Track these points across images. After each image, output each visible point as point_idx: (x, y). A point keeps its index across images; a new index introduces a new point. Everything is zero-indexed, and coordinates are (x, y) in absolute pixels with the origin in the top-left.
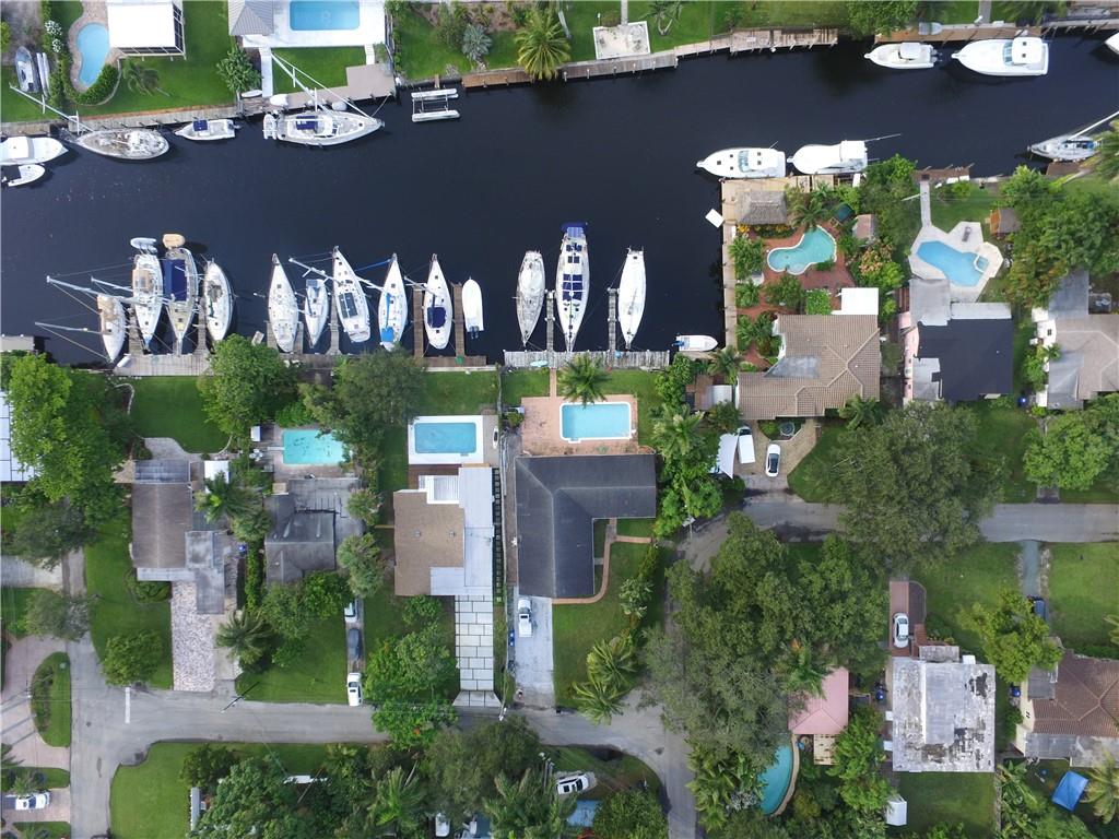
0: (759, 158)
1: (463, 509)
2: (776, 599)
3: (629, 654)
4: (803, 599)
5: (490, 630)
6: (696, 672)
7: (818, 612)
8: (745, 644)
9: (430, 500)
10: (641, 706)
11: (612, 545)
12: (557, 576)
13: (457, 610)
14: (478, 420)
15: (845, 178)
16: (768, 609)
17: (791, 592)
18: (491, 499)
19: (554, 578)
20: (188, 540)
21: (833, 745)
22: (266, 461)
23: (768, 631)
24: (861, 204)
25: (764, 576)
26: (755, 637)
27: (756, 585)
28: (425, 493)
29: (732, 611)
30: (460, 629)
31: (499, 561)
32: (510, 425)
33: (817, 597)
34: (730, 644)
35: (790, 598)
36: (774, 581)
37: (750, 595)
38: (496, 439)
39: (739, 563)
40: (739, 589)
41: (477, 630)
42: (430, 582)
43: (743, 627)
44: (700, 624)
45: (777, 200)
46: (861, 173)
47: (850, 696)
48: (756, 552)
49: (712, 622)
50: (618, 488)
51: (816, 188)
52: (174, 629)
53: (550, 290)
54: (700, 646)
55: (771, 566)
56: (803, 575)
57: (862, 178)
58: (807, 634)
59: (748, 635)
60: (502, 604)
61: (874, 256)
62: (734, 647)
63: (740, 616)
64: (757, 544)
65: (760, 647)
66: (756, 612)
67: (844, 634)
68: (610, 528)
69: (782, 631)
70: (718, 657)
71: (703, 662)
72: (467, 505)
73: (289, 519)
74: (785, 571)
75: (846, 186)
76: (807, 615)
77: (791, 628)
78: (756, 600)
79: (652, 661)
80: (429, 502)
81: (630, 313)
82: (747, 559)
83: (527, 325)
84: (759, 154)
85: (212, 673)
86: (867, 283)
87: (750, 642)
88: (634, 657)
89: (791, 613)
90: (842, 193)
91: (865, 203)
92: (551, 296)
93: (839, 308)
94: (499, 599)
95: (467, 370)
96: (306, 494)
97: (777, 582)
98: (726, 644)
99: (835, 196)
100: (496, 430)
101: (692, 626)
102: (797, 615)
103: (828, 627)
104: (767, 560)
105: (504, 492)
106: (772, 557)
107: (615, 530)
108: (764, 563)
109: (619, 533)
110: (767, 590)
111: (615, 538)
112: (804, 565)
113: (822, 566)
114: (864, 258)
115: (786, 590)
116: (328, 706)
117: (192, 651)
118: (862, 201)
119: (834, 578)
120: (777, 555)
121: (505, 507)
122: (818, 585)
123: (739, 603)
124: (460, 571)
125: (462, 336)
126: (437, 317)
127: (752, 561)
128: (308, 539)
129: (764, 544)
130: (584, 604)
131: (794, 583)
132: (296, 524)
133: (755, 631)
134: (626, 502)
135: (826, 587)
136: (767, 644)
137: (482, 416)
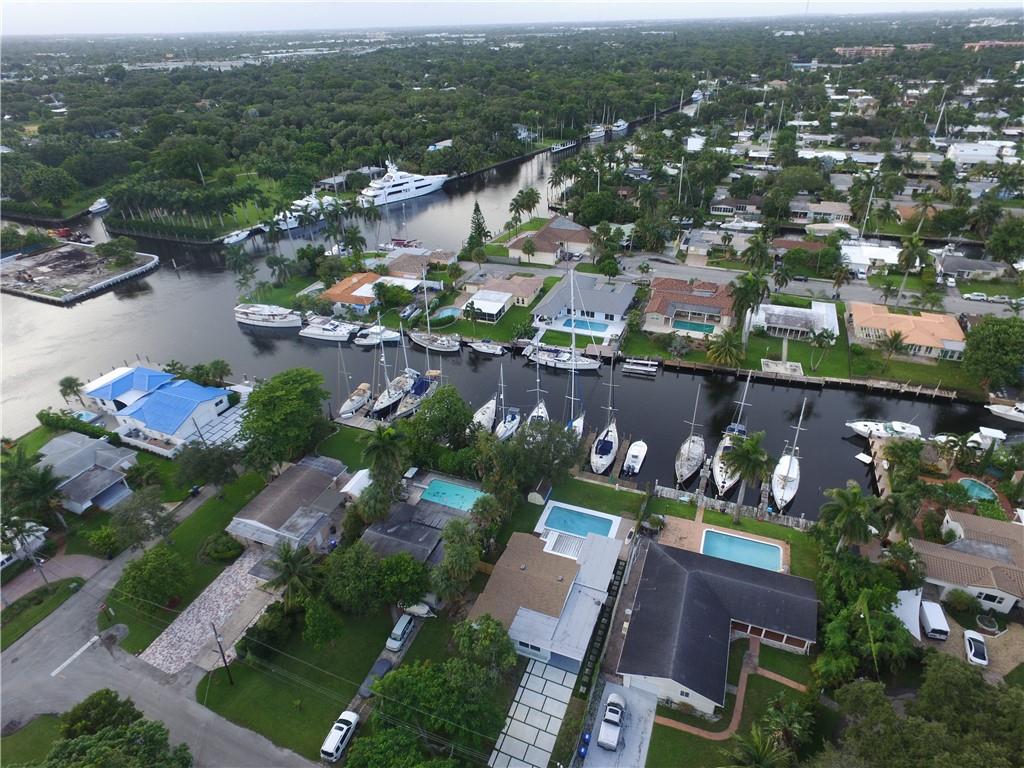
1: (579, 566)
5: (556, 726)
9: (548, 549)
11: (750, 676)
12: (677, 652)
13: (523, 684)
14: (616, 520)
18: (610, 576)
19: (674, 654)
22: (406, 490)
28: (545, 543)
30: (518, 712)
32: (647, 532)
38: (629, 537)
41: (539, 720)
42: (512, 620)
52: (205, 593)
53: (708, 457)
60: (584, 696)
68: (750, 655)
73: (401, 523)
80: (545, 550)
81: (783, 488)
85: (194, 653)
92: (708, 461)
94: (582, 689)
95: (617, 487)
96: (428, 512)
100: (632, 530)
105: (625, 580)
107: (756, 660)
109: (762, 665)
111: (756, 669)
116: (287, 752)
117: (198, 622)
121: (622, 594)
124: (554, 621)
126: (605, 448)
128: (409, 540)
130: (704, 739)
132: (405, 528)
134: (778, 610)
137: (620, 518)
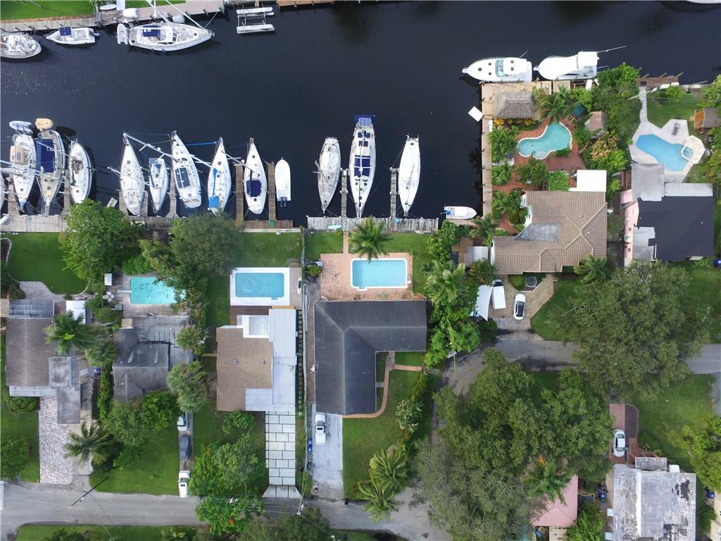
0: (512, 65)
1: (272, 343)
2: (525, 422)
3: (403, 464)
4: (546, 421)
5: (293, 438)
6: (458, 479)
7: (558, 432)
8: (498, 458)
9: (246, 335)
10: (413, 504)
11: (390, 372)
12: (346, 398)
13: (267, 422)
14: (286, 271)
15: (580, 83)
16: (518, 430)
17: (538, 416)
18: (294, 334)
19: (344, 398)
20: (51, 364)
21: (565, 535)
22: (116, 301)
23: (518, 449)
24: (593, 103)
25: (514, 401)
26: (508, 454)
27: (507, 408)
28: (242, 329)
29: (488, 430)
30: (270, 437)
31: (300, 383)
32: (311, 276)
33: (557, 420)
34: (486, 457)
35: (536, 421)
36: (523, 407)
37: (502, 417)
38: (300, 287)
39: (494, 391)
40: (493, 411)
41: (283, 438)
42: (244, 400)
43: (497, 444)
44: (461, 440)
45: (526, 98)
46: (593, 79)
47: (579, 495)
48: (508, 382)
49: (472, 439)
50: (396, 327)
51: (557, 90)
52: (41, 434)
53: (344, 169)
54: (461, 457)
55: (520, 393)
56: (545, 402)
57: (594, 83)
58: (549, 449)
59: (502, 451)
60: (302, 418)
61: (603, 145)
62: (490, 461)
63: (495, 434)
64: (508, 376)
65: (511, 461)
66: (507, 431)
67: (579, 450)
68: (390, 358)
69: (529, 448)
70: (477, 468)
71: (464, 471)
72: (275, 339)
73: (133, 348)
74: (530, 397)
75: (581, 89)
76: (549, 435)
77: (536, 445)
78: (507, 421)
79: (422, 469)
80: (245, 336)
81: (407, 188)
82: (501, 388)
83: (326, 196)
84: (512, 62)
85: (71, 469)
86: (597, 166)
87: (503, 457)
88: (408, 466)
89: (537, 433)
90: (578, 95)
91: (596, 102)
92: (345, 173)
93: (575, 186)
94: (300, 414)
95: (278, 231)
96: (147, 328)
97: (526, 408)
98: (483, 458)
99: (572, 97)
100: (300, 279)
101: (456, 441)
102: (541, 435)
103: (566, 443)
104: (517, 388)
105: (305, 328)
106: (520, 386)
107: (393, 360)
108: (513, 390)
109: (396, 363)
110: (517, 414)
111: (393, 366)
112: (546, 393)
113: (561, 394)
114: (595, 146)
115: (533, 415)
116: (164, 497)
117: (55, 452)
118: (594, 100)
119: (571, 405)
120: (524, 384)
121: (306, 341)
122: (558, 409)
123: (493, 423)
124: (269, 392)
125: (274, 204)
126: (255, 188)
127: (505, 390)
128: (147, 364)
129: (514, 375)
130: (368, 419)
131: (539, 407)
132: (139, 352)
133: (507, 447)
134: (403, 339)
135: (565, 412)
136: (517, 459)
137: (288, 268)
